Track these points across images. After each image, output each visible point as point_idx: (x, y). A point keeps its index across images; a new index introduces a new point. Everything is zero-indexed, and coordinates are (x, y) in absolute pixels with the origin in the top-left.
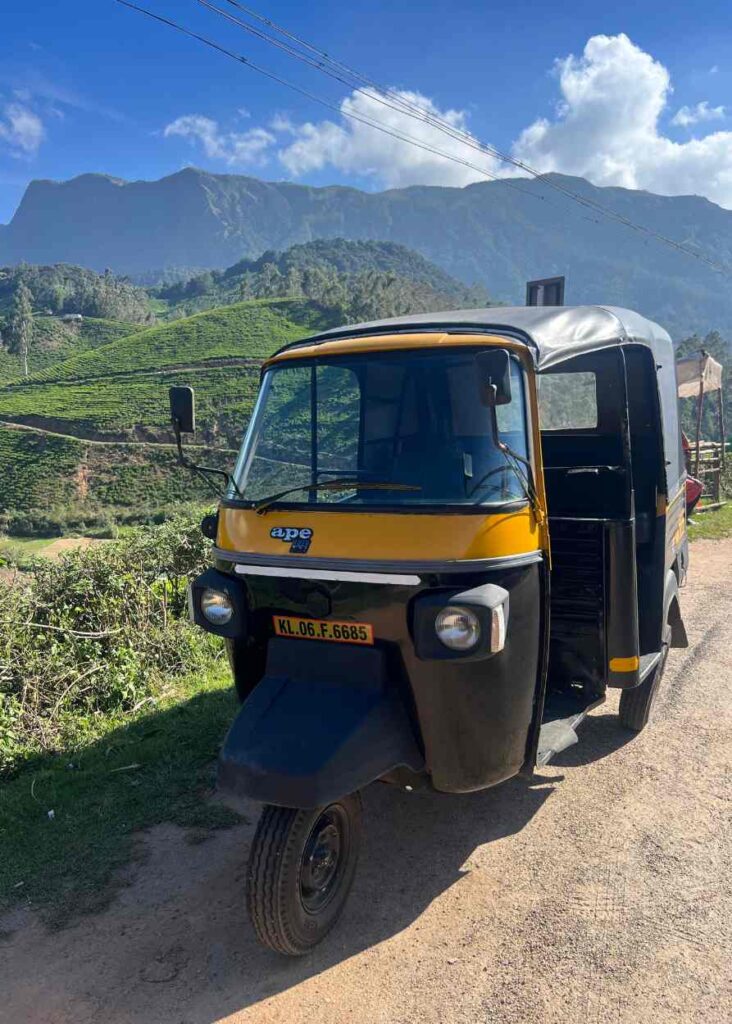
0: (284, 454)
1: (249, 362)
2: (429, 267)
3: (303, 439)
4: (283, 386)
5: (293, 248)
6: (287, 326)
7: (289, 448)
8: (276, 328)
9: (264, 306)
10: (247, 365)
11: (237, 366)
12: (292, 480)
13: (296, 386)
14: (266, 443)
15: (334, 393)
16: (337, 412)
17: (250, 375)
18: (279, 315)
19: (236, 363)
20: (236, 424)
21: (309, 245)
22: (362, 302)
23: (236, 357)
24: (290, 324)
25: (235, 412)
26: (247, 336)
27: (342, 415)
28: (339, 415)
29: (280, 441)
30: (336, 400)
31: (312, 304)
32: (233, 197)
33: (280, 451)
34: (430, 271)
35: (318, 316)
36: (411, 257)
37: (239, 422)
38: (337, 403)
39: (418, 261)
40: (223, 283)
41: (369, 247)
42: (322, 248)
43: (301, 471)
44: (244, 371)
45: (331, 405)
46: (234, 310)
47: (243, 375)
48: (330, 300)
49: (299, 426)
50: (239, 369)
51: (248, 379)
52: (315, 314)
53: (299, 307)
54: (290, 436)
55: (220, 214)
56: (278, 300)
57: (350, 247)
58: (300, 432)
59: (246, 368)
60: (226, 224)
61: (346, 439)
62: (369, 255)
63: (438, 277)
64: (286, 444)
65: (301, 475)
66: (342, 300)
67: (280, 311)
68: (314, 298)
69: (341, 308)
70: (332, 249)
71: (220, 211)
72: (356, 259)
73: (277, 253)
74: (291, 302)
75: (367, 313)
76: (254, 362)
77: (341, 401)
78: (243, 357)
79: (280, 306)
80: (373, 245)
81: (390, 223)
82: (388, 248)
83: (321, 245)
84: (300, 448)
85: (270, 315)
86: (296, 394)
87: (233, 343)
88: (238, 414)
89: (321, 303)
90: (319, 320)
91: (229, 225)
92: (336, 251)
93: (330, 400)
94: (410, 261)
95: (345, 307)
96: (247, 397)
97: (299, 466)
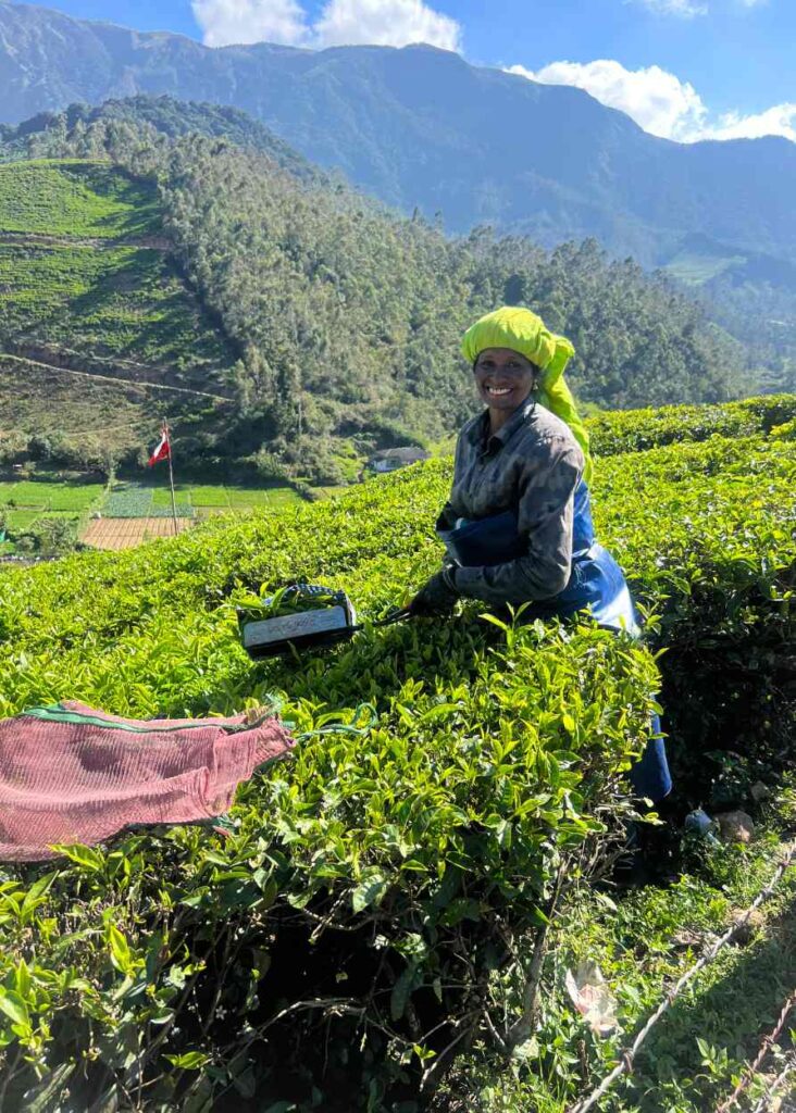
0: (75, 361)
1: (31, 240)
2: (278, 142)
3: (100, 342)
4: (72, 271)
5: (107, 103)
6: (85, 197)
7: (83, 354)
8: (68, 197)
9: (54, 167)
10: (27, 244)
11: (13, 245)
12: (87, 395)
13: (93, 272)
14: (47, 345)
15: (144, 285)
16: (147, 311)
17: (32, 255)
18: (73, 180)
19: (13, 240)
20: (13, 321)
21: (128, 102)
22: (180, 171)
23: (11, 232)
24: (89, 194)
25: (10, 304)
26: (27, 205)
27: (154, 314)
28: (149, 314)
29: (69, 344)
30: (146, 294)
31: (119, 170)
32: (34, 36)
33: (71, 357)
34: (279, 147)
35: (126, 186)
36: (256, 129)
37: (15, 318)
38: (147, 298)
39: (264, 133)
40: (16, 141)
41: (203, 110)
42: (144, 107)
43: (98, 383)
44: (23, 251)
45: (140, 301)
46: (11, 170)
47: (21, 256)
48: (142, 167)
49: (97, 326)
50: (17, 249)
51: (28, 261)
52: (122, 183)
53: (102, 173)
54: (84, 338)
55: (16, 55)
56: (74, 161)
57: (180, 109)
58: (97, 334)
59: (26, 248)
60: (26, 69)
61: (159, 345)
62: (202, 119)
63: (289, 156)
64: (78, 348)
65: (97, 388)
66: (158, 167)
67: (75, 177)
68: (121, 162)
69: (157, 178)
70: (157, 108)
71: (16, 51)
72: (188, 125)
73: (86, 107)
74: (90, 166)
75: (189, 186)
76: (38, 240)
77: (153, 295)
78: (21, 233)
79: (76, 169)
80: (210, 108)
81: (234, 87)
82: (228, 114)
83: (142, 102)
84: (97, 355)
85: (61, 180)
86: (92, 284)
87: (9, 214)
88: (15, 309)
89: (131, 171)
90: (128, 191)
91: (30, 70)
92: (162, 110)
93: (138, 293)
94: (255, 132)
95: (162, 176)
96: (25, 286)
97: (96, 377)
